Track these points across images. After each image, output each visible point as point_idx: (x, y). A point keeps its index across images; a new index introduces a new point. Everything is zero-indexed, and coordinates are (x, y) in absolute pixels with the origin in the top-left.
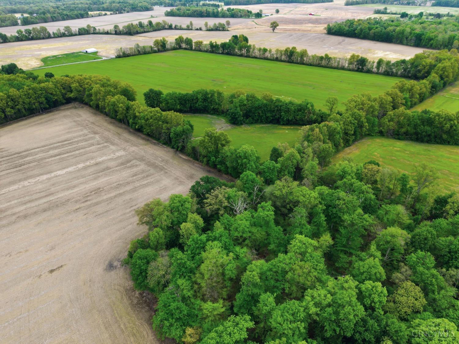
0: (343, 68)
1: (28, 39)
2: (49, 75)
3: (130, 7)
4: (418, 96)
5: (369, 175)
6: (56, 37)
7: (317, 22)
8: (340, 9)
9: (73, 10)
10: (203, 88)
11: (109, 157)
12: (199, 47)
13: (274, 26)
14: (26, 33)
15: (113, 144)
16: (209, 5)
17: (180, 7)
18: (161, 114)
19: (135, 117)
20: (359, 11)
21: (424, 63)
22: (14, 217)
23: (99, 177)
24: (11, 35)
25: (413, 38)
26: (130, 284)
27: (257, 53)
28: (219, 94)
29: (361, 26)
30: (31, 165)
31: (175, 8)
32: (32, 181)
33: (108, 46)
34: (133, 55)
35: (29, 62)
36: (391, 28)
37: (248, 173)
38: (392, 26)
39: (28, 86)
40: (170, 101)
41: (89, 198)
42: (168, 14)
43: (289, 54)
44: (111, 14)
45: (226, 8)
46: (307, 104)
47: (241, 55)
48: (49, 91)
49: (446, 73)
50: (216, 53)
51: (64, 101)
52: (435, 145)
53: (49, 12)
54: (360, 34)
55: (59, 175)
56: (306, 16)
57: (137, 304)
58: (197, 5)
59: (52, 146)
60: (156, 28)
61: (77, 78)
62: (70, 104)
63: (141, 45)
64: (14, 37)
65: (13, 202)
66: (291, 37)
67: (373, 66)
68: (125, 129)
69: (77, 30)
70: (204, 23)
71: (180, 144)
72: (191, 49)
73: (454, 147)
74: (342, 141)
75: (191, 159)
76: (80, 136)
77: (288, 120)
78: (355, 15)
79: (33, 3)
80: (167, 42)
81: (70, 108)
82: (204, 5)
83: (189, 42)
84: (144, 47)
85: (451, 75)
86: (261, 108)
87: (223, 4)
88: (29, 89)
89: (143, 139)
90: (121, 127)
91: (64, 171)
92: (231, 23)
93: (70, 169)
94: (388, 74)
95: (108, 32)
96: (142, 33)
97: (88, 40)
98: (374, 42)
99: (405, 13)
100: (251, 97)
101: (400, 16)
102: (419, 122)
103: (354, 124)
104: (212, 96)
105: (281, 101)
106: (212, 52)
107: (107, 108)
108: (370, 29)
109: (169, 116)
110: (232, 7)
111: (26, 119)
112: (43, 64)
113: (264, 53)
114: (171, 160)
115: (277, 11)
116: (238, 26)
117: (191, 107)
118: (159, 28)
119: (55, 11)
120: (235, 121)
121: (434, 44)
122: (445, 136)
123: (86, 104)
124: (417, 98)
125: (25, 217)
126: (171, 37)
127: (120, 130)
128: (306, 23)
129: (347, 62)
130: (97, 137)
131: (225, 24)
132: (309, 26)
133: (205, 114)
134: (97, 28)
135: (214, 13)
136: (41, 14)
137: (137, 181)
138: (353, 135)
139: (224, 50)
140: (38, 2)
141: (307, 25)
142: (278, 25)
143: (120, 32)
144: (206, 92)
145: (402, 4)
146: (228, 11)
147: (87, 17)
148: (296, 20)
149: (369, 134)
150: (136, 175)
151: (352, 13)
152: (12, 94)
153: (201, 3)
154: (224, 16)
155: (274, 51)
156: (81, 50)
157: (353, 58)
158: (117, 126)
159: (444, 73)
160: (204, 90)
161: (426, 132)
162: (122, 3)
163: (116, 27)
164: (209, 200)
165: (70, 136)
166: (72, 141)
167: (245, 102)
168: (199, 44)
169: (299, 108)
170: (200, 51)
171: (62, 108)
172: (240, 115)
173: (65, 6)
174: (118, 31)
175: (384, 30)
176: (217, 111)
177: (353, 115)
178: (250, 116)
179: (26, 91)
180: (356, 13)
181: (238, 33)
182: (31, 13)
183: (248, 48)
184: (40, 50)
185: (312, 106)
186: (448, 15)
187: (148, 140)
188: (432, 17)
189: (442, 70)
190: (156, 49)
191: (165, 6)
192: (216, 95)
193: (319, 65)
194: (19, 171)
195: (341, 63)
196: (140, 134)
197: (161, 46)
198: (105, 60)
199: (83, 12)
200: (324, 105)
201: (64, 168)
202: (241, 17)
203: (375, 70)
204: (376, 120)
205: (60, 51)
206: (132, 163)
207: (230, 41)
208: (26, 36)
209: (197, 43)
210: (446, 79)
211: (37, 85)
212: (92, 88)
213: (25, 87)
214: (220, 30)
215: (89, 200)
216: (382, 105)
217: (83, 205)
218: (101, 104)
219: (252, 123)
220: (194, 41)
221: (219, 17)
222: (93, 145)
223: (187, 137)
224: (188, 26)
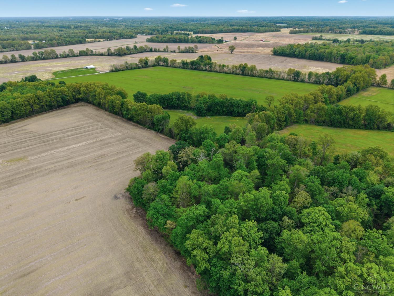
0: (283, 79)
1: (40, 59)
2: (62, 83)
3: (119, 35)
4: (335, 97)
5: (289, 141)
6: (62, 58)
7: (266, 46)
8: (286, 37)
9: (73, 38)
10: (177, 91)
11: (109, 137)
12: (173, 64)
13: (232, 49)
14: (40, 54)
15: (112, 128)
16: (181, 34)
17: (158, 35)
18: (147, 107)
19: (128, 110)
20: (300, 38)
21: (342, 74)
22: (47, 171)
23: (103, 148)
24: (28, 56)
25: (339, 57)
26: (129, 206)
27: (218, 69)
28: (189, 95)
29: (299, 49)
30: (55, 141)
31: (154, 36)
32: (57, 150)
33: (103, 64)
34: (123, 70)
35: (44, 75)
36: (322, 50)
37: (208, 140)
38: (323, 48)
39: (49, 89)
40: (152, 100)
41: (97, 161)
42: (148, 41)
43: (242, 69)
44: (104, 41)
45: (194, 36)
46: (252, 101)
47: (206, 70)
48: (64, 93)
49: (358, 81)
50: (187, 69)
51: (74, 101)
52: (345, 129)
53: (55, 39)
54: (299, 55)
55: (75, 147)
56: (258, 42)
57: (134, 216)
58: (172, 34)
59: (68, 130)
60: (140, 51)
61: (84, 84)
62: (78, 103)
63: (129, 63)
64: (30, 57)
65: (45, 163)
66: (245, 57)
67: (305, 77)
68: (120, 119)
69: (79, 52)
70: (177, 47)
71: (161, 127)
72: (167, 66)
73: (358, 130)
74: (276, 125)
75: (168, 138)
76: (88, 124)
77: (239, 113)
78: (297, 41)
79: (41, 33)
80: (149, 60)
81: (79, 106)
82: (177, 34)
83: (165, 60)
84: (131, 64)
85: (362, 82)
86: (219, 104)
87: (192, 33)
88: (51, 91)
89: (134, 125)
90: (117, 118)
91: (79, 145)
92: (198, 47)
93: (83, 144)
94: (317, 82)
95: (102, 54)
96: (129, 54)
97: (87, 60)
98: (310, 61)
99: (336, 39)
100: (212, 97)
101: (332, 41)
102: (332, 112)
103: (285, 113)
104: (183, 97)
105: (233, 100)
106: (184, 68)
107: (107, 104)
108: (306, 51)
109: (153, 108)
110: (199, 35)
111: (47, 113)
112: (54, 77)
113: (223, 69)
114: (154, 138)
115: (235, 39)
116: (204, 50)
117: (168, 105)
118: (142, 50)
119: (59, 38)
120: (200, 113)
121: (355, 62)
122: (351, 122)
123: (90, 103)
124: (335, 98)
125: (55, 171)
126: (152, 57)
127: (116, 120)
128: (257, 47)
129: (286, 74)
130: (100, 124)
131: (194, 47)
132: (260, 50)
133: (178, 109)
134: (94, 51)
135: (185, 39)
136: (49, 40)
137: (131, 150)
138: (284, 121)
139: (192, 66)
140: (45, 32)
141: (258, 49)
142: (235, 48)
143: (112, 54)
144: (179, 94)
145: (336, 33)
146: (196, 38)
147: (85, 43)
148: (250, 45)
149: (297, 122)
150: (129, 147)
151: (295, 39)
152: (38, 94)
153: (175, 32)
154: (193, 42)
155: (230, 67)
156: (83, 67)
157: (290, 71)
158: (114, 117)
159: (356, 81)
160: (177, 93)
161: (337, 120)
162: (112, 32)
163: (109, 50)
164: (181, 154)
165: (80, 123)
166: (82, 127)
167: (207, 100)
168: (174, 62)
169: (247, 104)
170: (174, 67)
171: (72, 105)
172: (204, 109)
173: (67, 35)
174: (110, 53)
175: (316, 52)
176: (187, 108)
177: (284, 107)
178: (211, 110)
179: (49, 93)
180: (298, 39)
181: (203, 54)
182: (41, 40)
183: (211, 65)
184: (50, 66)
185: (256, 102)
186: (371, 41)
187: (137, 126)
188: (358, 42)
189: (355, 79)
190: (140, 65)
191: (146, 35)
192: (186, 96)
193: (265, 77)
194: (47, 144)
195: (281, 75)
196: (131, 122)
197: (144, 63)
198: (101, 74)
199: (81, 39)
200: (264, 102)
201: (79, 143)
202: (206, 42)
203: (307, 80)
204: (302, 111)
205: (66, 68)
206: (126, 140)
207: (197, 59)
208: (39, 57)
209: (171, 61)
210: (358, 86)
211: (56, 89)
212: (96, 90)
213: (48, 90)
214: (189, 52)
215: (98, 162)
216: (306, 101)
217: (93, 164)
218: (102, 101)
219: (212, 115)
220: (170, 60)
221: (189, 43)
222: (98, 129)
223: (166, 122)
224: (165, 49)
